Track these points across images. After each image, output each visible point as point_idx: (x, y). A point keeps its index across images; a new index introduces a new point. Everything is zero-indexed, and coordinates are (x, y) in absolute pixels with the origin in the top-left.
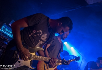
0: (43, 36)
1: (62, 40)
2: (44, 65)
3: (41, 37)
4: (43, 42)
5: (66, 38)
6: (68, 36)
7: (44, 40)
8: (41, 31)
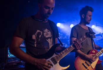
0: (45, 34)
1: (87, 25)
2: (83, 64)
3: (45, 36)
4: (51, 39)
5: (90, 20)
6: (91, 17)
7: (51, 36)
8: (38, 31)
